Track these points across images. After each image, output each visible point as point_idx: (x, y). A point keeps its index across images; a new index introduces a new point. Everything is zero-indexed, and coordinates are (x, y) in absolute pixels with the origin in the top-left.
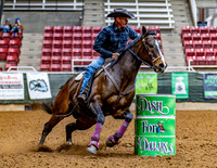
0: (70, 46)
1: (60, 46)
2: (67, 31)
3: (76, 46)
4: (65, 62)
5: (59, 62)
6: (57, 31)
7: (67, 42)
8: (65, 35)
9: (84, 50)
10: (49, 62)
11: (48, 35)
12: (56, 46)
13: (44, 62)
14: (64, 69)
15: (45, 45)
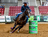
0: (15, 10)
1: (13, 10)
3: (16, 10)
4: (14, 14)
7: (14, 10)
8: (14, 8)
9: (18, 11)
10: (10, 14)
11: (10, 8)
12: (12, 10)
14: (14, 15)
15: (10, 10)
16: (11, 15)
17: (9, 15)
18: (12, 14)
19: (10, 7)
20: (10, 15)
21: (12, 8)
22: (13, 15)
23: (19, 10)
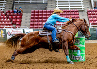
1: (38, 18)
2: (40, 12)
3: (44, 18)
4: (40, 25)
5: (37, 25)
6: (37, 12)
7: (41, 17)
8: (40, 13)
10: (33, 25)
11: (33, 14)
12: (36, 18)
13: (31, 25)
14: (40, 28)
15: (32, 18)
17: (31, 28)
18: (36, 25)
19: (33, 11)
20: (31, 26)
21: (37, 14)
22: (37, 28)
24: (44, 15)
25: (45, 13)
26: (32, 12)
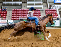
0: (19, 14)
1: (16, 14)
3: (20, 14)
5: (16, 18)
6: (15, 10)
7: (18, 13)
8: (17, 11)
9: (22, 15)
10: (13, 18)
11: (13, 11)
15: (13, 14)
16: (15, 19)
21: (16, 11)
23: (23, 13)
24: (20, 12)
25: (20, 11)
26: (13, 10)
